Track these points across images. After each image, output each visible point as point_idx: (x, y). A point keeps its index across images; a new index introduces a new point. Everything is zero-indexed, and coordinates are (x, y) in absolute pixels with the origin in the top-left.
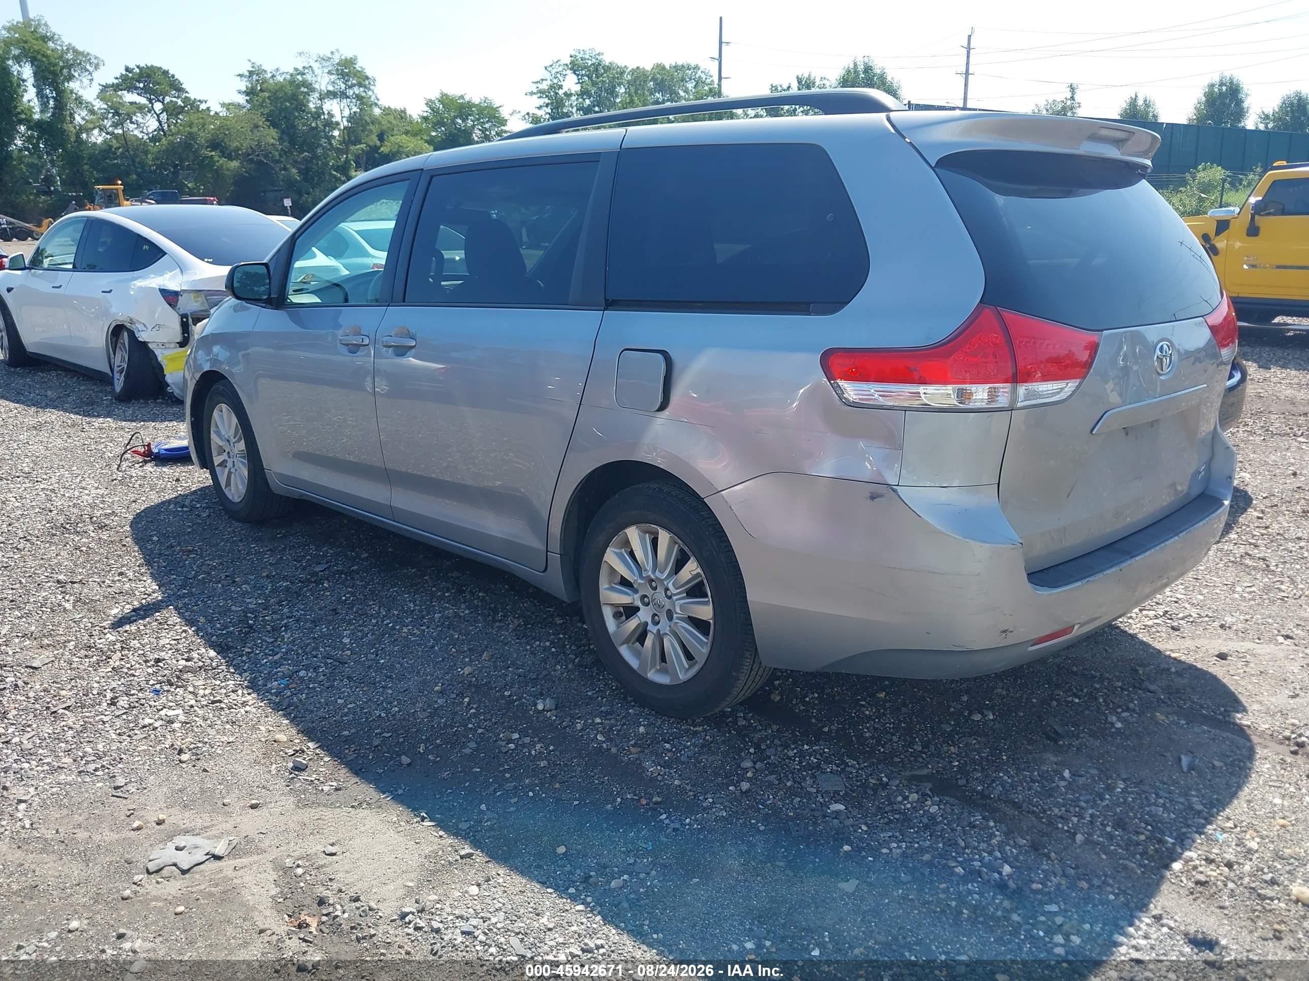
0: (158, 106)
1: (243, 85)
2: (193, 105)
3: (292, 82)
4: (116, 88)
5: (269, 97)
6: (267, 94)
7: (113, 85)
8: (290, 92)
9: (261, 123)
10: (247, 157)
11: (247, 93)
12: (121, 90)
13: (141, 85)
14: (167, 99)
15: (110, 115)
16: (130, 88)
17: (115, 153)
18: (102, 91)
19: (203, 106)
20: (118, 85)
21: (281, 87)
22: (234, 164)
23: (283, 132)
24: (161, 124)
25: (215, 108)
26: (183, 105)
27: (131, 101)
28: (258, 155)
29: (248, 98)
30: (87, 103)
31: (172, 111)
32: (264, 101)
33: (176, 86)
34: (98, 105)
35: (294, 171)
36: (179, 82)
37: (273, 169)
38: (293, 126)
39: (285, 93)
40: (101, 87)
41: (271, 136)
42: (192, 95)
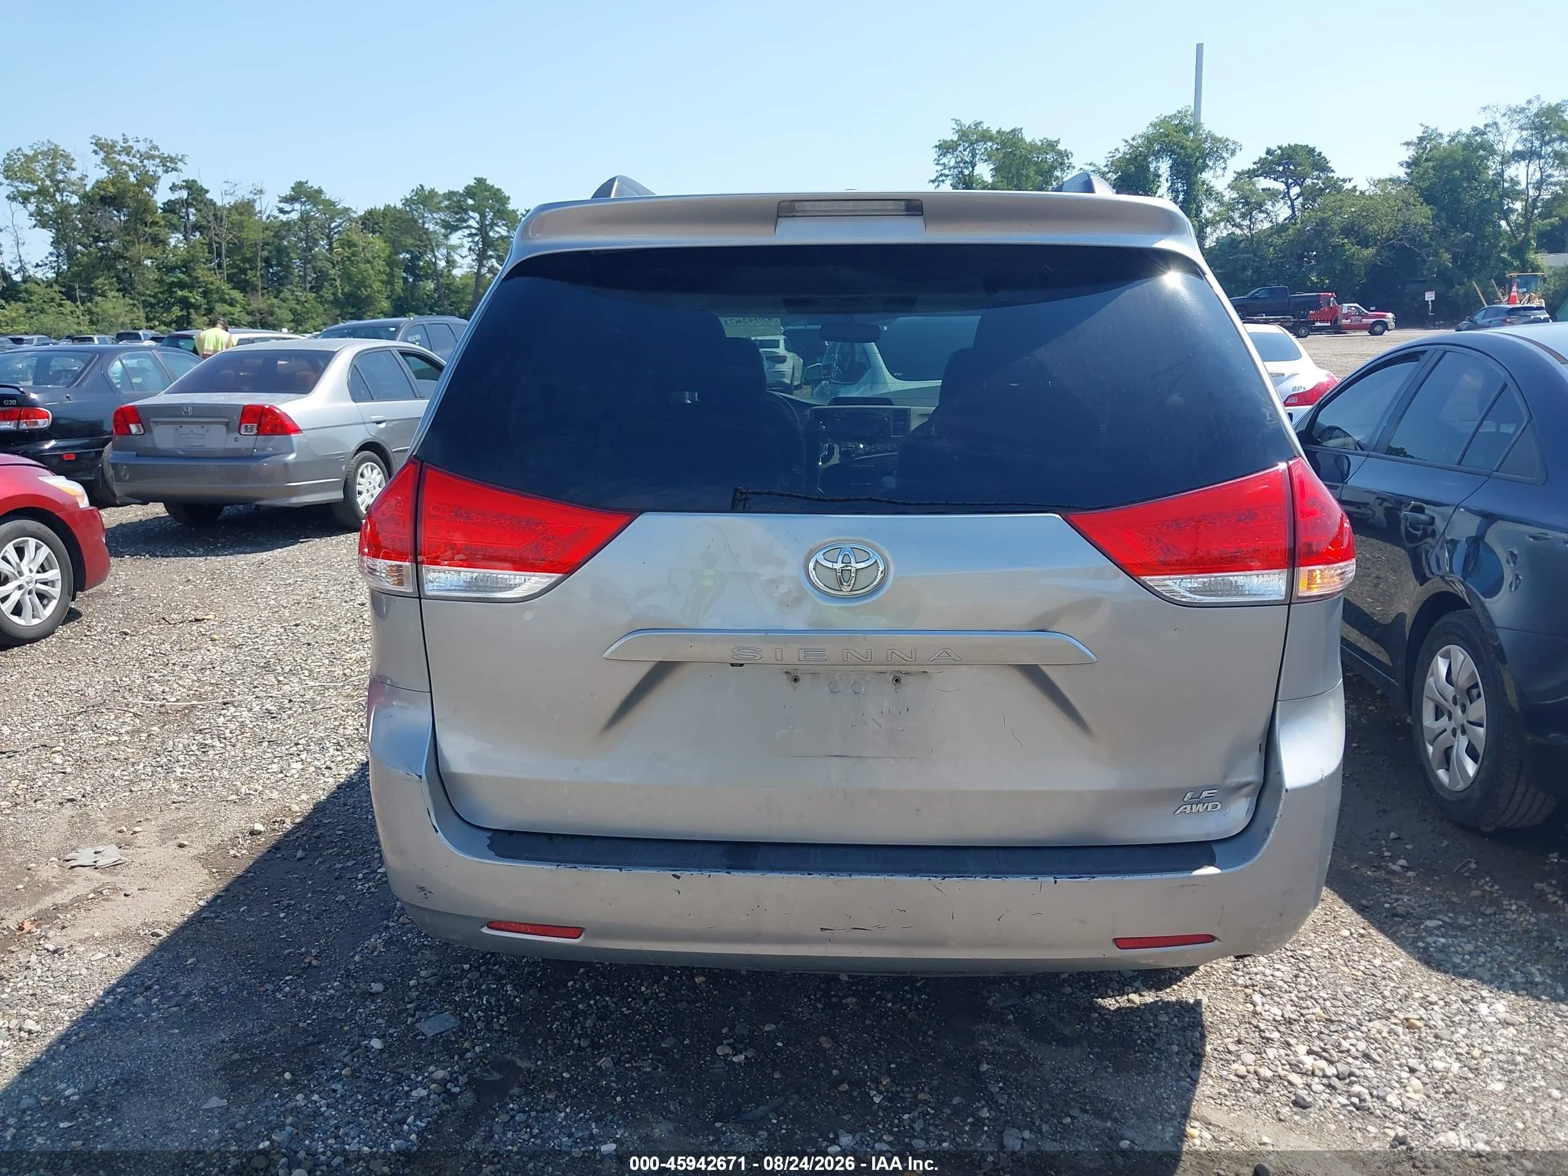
0: (1295, 190)
1: (1408, 154)
2: (1335, 186)
3: (1467, 146)
4: (1252, 174)
5: (1433, 168)
6: (1431, 164)
7: (1248, 172)
8: (1461, 158)
9: (1412, 200)
10: (1387, 245)
11: (1409, 165)
12: (1257, 176)
13: (1281, 168)
14: (1308, 181)
15: (1240, 206)
16: (1266, 174)
17: (1237, 247)
18: (1236, 179)
19: (1348, 186)
20: (1254, 171)
21: (1450, 154)
22: (1369, 252)
23: (1441, 209)
24: (1294, 211)
25: (1363, 186)
26: (1323, 186)
27: (1265, 187)
28: (1401, 239)
29: (1409, 171)
30: (1217, 194)
31: (1309, 195)
32: (1426, 172)
33: (1320, 164)
34: (1229, 195)
35: (1447, 256)
36: (1326, 160)
37: (1419, 255)
38: (1458, 201)
39: (1455, 160)
40: (1235, 175)
41: (1422, 214)
42: (1338, 174)
